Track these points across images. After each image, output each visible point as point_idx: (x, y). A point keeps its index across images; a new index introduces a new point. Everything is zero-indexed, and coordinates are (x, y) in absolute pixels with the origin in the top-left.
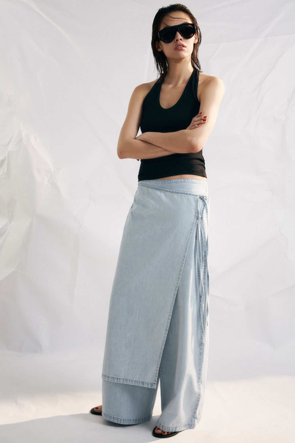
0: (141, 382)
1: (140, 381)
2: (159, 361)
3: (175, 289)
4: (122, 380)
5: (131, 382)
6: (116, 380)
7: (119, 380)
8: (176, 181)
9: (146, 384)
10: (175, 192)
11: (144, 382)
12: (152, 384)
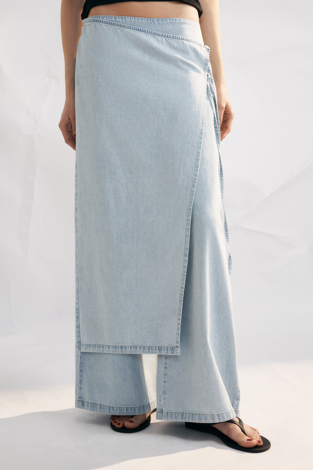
0: (157, 348)
1: (155, 347)
2: (180, 308)
3: (191, 184)
4: (130, 349)
5: (142, 350)
6: (120, 349)
7: (124, 349)
9: (164, 350)
10: (172, 37)
11: (161, 347)
12: (174, 348)
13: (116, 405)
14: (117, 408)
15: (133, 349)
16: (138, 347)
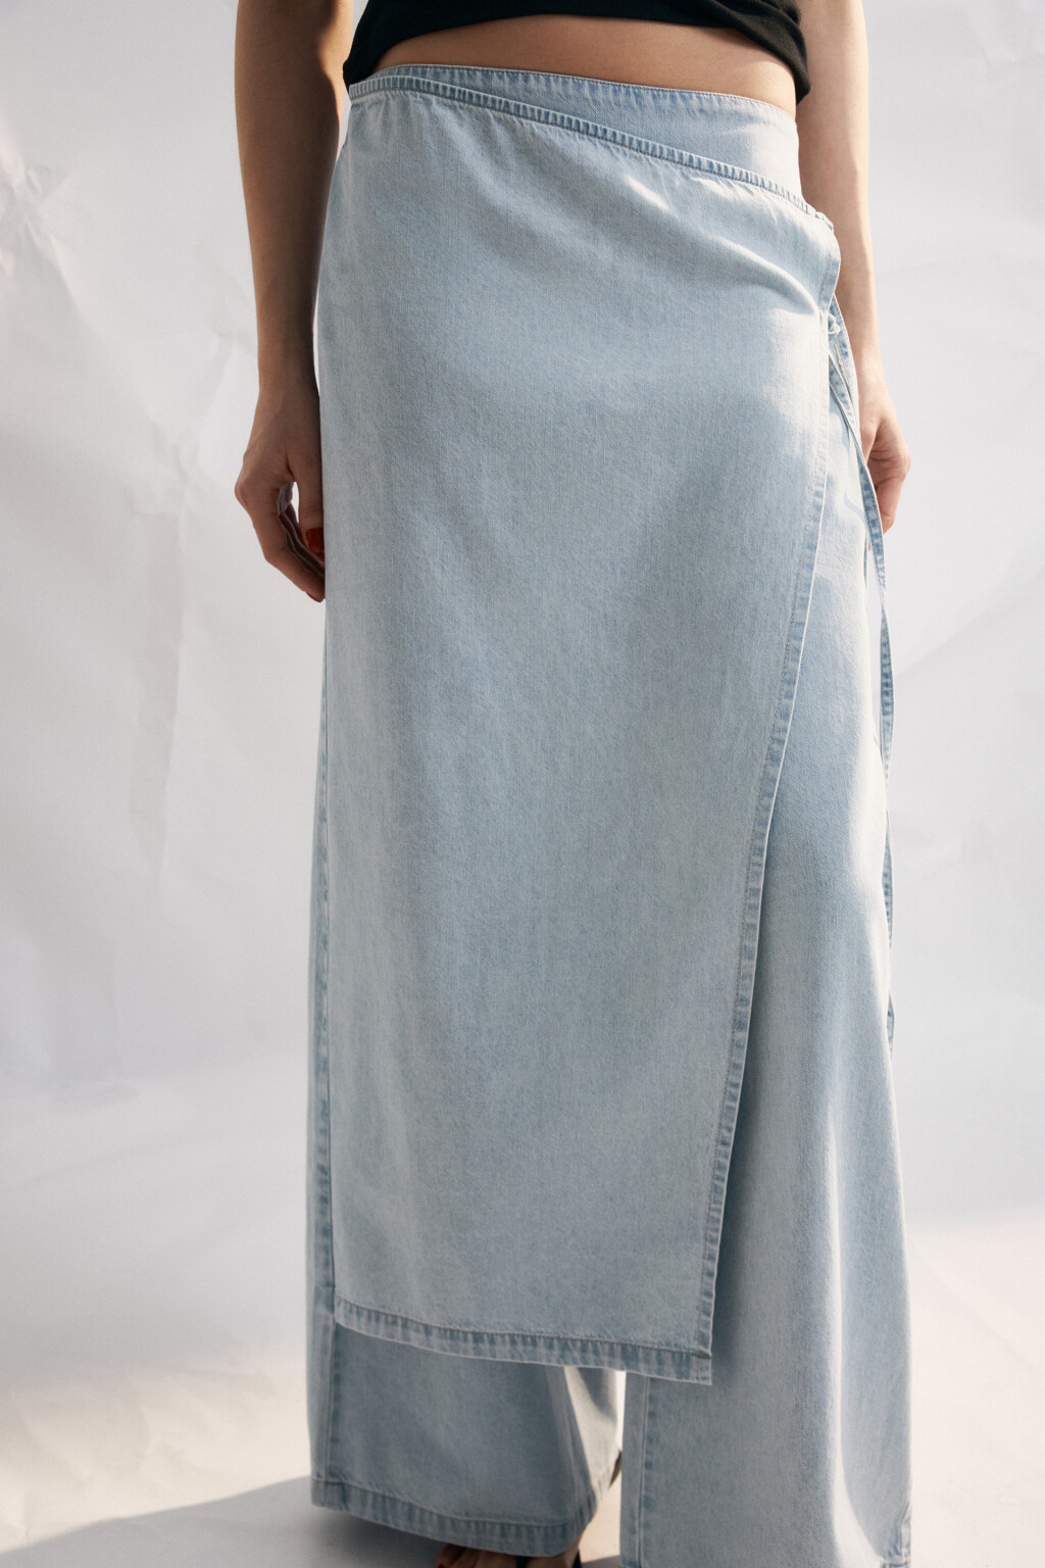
0: (618, 1349)
1: (611, 1344)
2: (716, 1215)
3: (765, 751)
4: (508, 1346)
5: (556, 1352)
6: (471, 1344)
7: (485, 1346)
8: (706, 106)
9: (647, 1361)
11: (635, 1348)
12: (688, 1358)
13: (467, 1514)
14: (468, 1523)
15: (520, 1347)
16: (541, 1342)
